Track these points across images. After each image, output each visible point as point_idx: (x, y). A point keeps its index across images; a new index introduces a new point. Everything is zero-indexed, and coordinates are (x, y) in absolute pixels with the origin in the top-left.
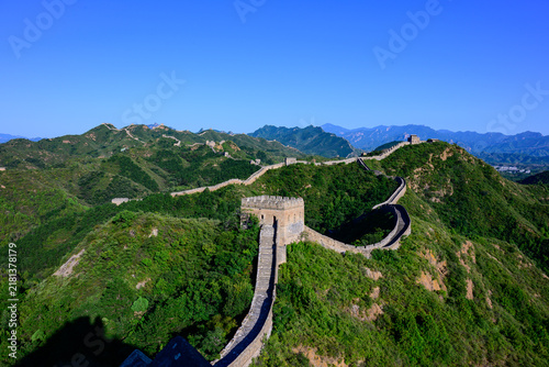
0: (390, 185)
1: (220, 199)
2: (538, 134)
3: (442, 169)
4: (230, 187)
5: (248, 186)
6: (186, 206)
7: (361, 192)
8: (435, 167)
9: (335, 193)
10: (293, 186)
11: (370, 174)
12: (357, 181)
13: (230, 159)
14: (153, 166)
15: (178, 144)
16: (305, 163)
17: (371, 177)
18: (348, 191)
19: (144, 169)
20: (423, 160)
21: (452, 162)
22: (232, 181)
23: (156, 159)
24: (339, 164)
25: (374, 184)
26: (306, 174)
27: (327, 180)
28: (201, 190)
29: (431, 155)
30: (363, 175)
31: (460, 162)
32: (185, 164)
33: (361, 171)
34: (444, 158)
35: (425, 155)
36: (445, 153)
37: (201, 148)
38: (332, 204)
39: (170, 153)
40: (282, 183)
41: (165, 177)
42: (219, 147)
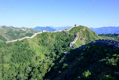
0: (73, 37)
1: (22, 43)
2: (92, 28)
3: (84, 33)
4: (26, 39)
5: (32, 39)
6: (11, 46)
7: (65, 39)
8: (82, 32)
9: (58, 40)
10: (45, 38)
11: (67, 34)
12: (63, 36)
13: (28, 33)
14: (6, 35)
15: (14, 30)
16: (48, 32)
17: (67, 35)
18: (61, 39)
19: (3, 36)
20: (79, 30)
21: (86, 31)
22: (26, 37)
23: (8, 34)
24: (58, 32)
25: (68, 37)
26: (49, 35)
27: (55, 36)
28: (16, 40)
29: (81, 29)
30: (65, 34)
31: (88, 31)
32: (16, 35)
33: (64, 34)
34: (84, 30)
35: (80, 29)
36: (84, 29)
37: (20, 31)
38: (57, 43)
39: (12, 32)
40: (42, 37)
41: (10, 38)
42: (25, 30)
